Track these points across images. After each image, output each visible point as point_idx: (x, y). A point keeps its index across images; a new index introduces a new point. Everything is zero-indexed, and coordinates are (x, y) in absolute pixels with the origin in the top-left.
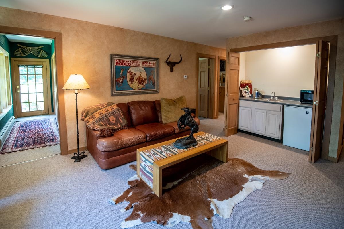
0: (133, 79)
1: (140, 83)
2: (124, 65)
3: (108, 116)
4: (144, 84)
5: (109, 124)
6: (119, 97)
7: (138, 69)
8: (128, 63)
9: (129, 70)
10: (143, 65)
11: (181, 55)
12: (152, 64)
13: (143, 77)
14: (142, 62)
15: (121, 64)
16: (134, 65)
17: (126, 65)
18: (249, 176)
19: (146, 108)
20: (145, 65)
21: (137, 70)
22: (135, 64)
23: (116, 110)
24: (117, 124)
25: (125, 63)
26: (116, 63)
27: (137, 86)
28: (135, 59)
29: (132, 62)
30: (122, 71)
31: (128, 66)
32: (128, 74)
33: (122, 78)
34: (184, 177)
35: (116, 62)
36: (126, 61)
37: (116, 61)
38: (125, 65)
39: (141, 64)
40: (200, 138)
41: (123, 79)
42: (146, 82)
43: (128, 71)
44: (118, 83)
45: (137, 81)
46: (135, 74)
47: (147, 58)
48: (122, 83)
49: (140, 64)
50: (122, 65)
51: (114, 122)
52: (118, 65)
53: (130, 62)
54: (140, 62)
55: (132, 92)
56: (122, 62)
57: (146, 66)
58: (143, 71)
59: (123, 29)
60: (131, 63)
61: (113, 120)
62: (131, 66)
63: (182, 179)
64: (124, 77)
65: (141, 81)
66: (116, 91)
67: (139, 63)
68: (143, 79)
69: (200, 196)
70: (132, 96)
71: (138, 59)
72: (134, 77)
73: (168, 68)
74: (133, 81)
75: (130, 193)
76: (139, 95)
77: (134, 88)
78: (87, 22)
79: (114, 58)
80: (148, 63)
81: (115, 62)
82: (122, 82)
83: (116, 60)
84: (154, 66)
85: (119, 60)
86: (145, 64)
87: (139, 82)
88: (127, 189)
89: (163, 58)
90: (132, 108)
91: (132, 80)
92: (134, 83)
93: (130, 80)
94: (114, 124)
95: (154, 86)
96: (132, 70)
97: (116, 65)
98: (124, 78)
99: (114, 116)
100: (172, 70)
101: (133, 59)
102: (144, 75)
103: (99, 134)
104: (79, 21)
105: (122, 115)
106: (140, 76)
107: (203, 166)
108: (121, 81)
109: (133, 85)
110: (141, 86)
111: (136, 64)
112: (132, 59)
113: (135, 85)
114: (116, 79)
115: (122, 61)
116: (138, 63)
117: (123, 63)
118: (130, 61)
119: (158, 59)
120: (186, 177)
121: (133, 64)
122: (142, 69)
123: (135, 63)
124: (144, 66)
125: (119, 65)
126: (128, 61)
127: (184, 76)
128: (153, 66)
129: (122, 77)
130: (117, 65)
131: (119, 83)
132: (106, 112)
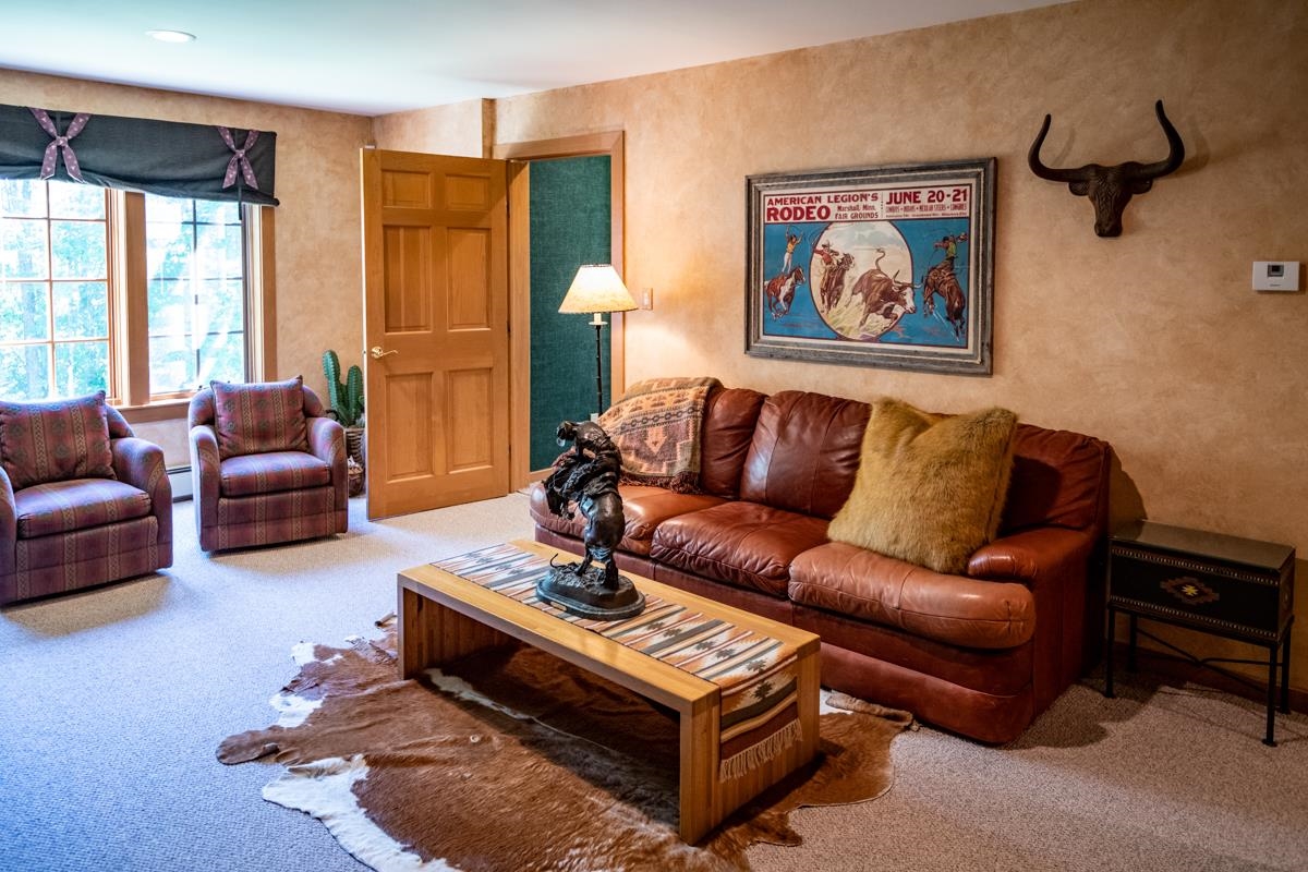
0: (840, 282)
1: (874, 308)
2: (801, 217)
4: (898, 310)
7: (867, 233)
8: (818, 205)
9: (823, 241)
10: (891, 210)
11: (1159, 106)
12: (948, 201)
13: (891, 276)
14: (885, 196)
15: (786, 214)
16: (846, 216)
17: (808, 218)
20: (906, 209)
21: (861, 239)
22: (851, 208)
23: (684, 410)
24: (662, 461)
25: (804, 207)
26: (769, 210)
27: (858, 322)
28: (848, 183)
29: (836, 198)
30: (790, 247)
31: (818, 219)
32: (817, 259)
33: (790, 281)
34: (506, 710)
35: (771, 206)
36: (810, 200)
37: (771, 202)
38: (804, 220)
39: (880, 207)
41: (792, 284)
42: (910, 304)
43: (819, 247)
44: (774, 300)
45: (859, 297)
46: (848, 260)
47: (912, 170)
48: (790, 303)
49: (877, 204)
50: (791, 220)
51: (655, 450)
52: (776, 219)
53: (824, 202)
54: (875, 198)
55: (829, 347)
56: (791, 206)
57: (910, 215)
58: (892, 241)
60: (833, 207)
61: (655, 443)
62: (831, 218)
64: (800, 273)
67: (870, 202)
68: (890, 284)
70: (835, 368)
71: (862, 182)
72: (844, 271)
73: (1077, 213)
74: (839, 294)
76: (867, 370)
77: (841, 329)
80: (924, 196)
81: (767, 207)
82: (789, 298)
83: (767, 199)
84: (961, 207)
85: (779, 198)
86: (902, 205)
87: (865, 299)
91: (832, 290)
92: (841, 304)
93: (823, 291)
95: (961, 330)
96: (838, 239)
97: (769, 219)
98: (796, 279)
99: (666, 429)
100: (1110, 227)
101: (840, 183)
102: (898, 264)
105: (691, 434)
106: (873, 271)
108: (785, 290)
109: (839, 312)
110: (878, 322)
111: (857, 208)
112: (832, 184)
113: (850, 314)
114: (767, 283)
115: (793, 201)
116: (864, 202)
117: (796, 209)
118: (825, 194)
121: (839, 208)
122: (890, 231)
123: (847, 204)
124: (901, 214)
125: (781, 221)
126: (819, 199)
127: (1260, 268)
128: (955, 207)
129: (791, 275)
130: (772, 220)
131: (778, 301)
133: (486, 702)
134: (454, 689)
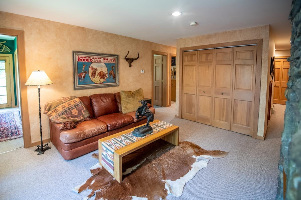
0: (95, 73)
1: (101, 78)
2: (86, 61)
3: (71, 109)
4: (105, 78)
5: (72, 117)
6: (81, 91)
7: (100, 65)
8: (90, 59)
9: (91, 66)
10: (104, 61)
11: (138, 52)
12: (112, 61)
13: (104, 72)
14: (103, 59)
15: (83, 60)
16: (96, 61)
17: (88, 61)
18: (196, 157)
19: (107, 100)
20: (106, 61)
21: (99, 66)
22: (96, 60)
23: (78, 103)
24: (80, 116)
25: (87, 59)
26: (78, 59)
27: (99, 80)
28: (96, 55)
29: (94, 58)
30: (84, 67)
31: (90, 62)
32: (90, 69)
33: (84, 74)
34: (142, 162)
35: (79, 58)
36: (88, 58)
37: (79, 57)
38: (87, 61)
39: (102, 60)
40: (155, 126)
41: (85, 74)
42: (107, 77)
43: (90, 67)
44: (80, 78)
45: (99, 76)
46: (96, 69)
47: (107, 55)
48: (84, 78)
49: (101, 60)
50: (84, 61)
51: (77, 114)
52: (80, 61)
53: (91, 58)
54: (101, 59)
55: (94, 85)
56: (84, 59)
57: (107, 62)
58: (104, 66)
59: (85, 28)
60: (93, 60)
61: (76, 113)
62: (93, 62)
63: (140, 164)
64: (86, 72)
65: (102, 75)
66: (78, 85)
67: (100, 59)
68: (104, 74)
69: (156, 178)
70: (94, 89)
71: (99, 56)
72: (96, 71)
74: (95, 75)
75: (92, 181)
76: (100, 89)
77: (96, 82)
78: (50, 21)
79: (77, 55)
80: (109, 59)
81: (78, 58)
82: (84, 77)
83: (78, 57)
84: (114, 62)
85: (81, 57)
86: (105, 61)
87: (100, 76)
88: (89, 178)
89: (122, 55)
90: (94, 100)
91: (94, 74)
92: (95, 77)
93: (91, 75)
94: (76, 117)
95: (115, 80)
96: (94, 65)
97: (78, 61)
98: (86, 73)
99: (77, 109)
101: (95, 55)
102: (105, 70)
103: (62, 126)
104: (41, 19)
105: (84, 108)
106: (101, 71)
107: (158, 150)
108: (83, 75)
109: (95, 79)
110: (102, 80)
111: (98, 60)
112: (93, 55)
113: (97, 79)
114: (78, 74)
115: (84, 57)
116: (99, 59)
117: (85, 59)
118: (91, 57)
119: (117, 55)
120: (144, 161)
121: (94, 60)
122: (103, 65)
123: (96, 59)
124: (105, 62)
125: (81, 61)
126: (90, 58)
129: (84, 73)
130: (79, 61)
131: (81, 78)
132: (69, 105)
133: (138, 165)
134: (131, 170)
